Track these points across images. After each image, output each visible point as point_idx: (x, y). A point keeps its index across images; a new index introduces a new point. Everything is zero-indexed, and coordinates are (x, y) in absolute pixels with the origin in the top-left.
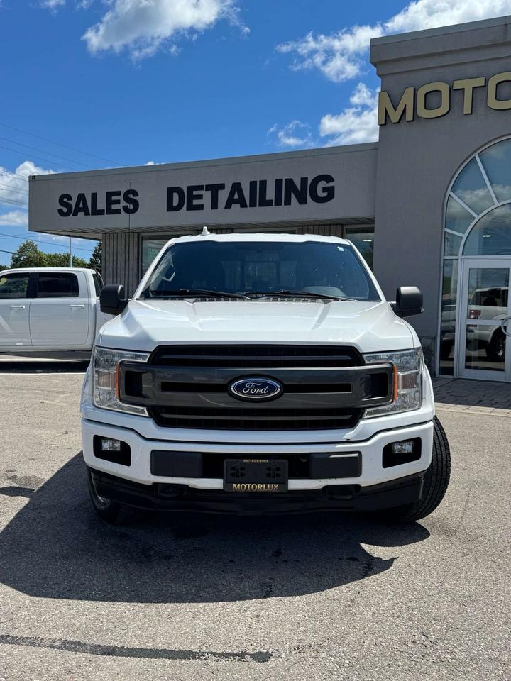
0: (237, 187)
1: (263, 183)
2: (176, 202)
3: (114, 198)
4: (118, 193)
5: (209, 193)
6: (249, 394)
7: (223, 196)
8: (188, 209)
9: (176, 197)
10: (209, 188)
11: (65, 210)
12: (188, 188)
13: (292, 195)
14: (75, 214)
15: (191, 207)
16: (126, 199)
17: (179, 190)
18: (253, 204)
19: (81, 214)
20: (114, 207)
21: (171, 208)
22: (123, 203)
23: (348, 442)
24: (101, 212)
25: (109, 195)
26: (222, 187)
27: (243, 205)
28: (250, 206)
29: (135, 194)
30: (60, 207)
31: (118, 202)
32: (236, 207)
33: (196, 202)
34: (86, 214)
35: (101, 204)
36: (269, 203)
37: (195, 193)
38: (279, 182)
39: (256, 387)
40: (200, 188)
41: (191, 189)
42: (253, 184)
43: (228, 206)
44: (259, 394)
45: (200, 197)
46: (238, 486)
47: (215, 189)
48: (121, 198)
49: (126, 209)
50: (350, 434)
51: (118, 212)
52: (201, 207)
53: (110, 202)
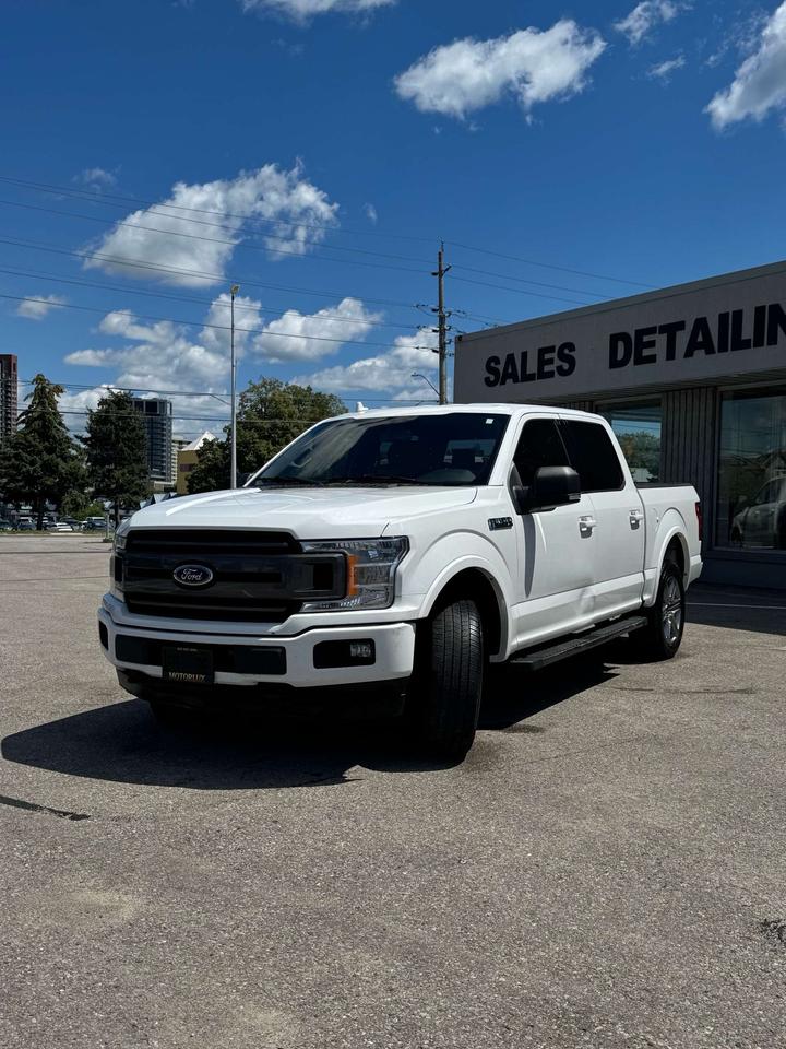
0: (701, 324)
1: (738, 315)
2: (620, 355)
3: (547, 356)
4: (551, 349)
5: (664, 337)
6: (186, 580)
7: (683, 339)
8: (636, 363)
9: (621, 346)
10: (664, 329)
11: (492, 378)
12: (637, 332)
13: (779, 328)
14: (503, 383)
15: (640, 360)
16: (562, 356)
17: (624, 337)
18: (723, 348)
19: (509, 382)
20: (547, 368)
21: (615, 363)
22: (557, 362)
23: (273, 635)
24: (531, 378)
25: (542, 352)
26: (681, 326)
27: (710, 351)
28: (719, 351)
29: (571, 347)
30: (488, 375)
31: (551, 361)
32: (700, 354)
33: (646, 352)
34: (514, 382)
35: (532, 368)
36: (746, 345)
37: (646, 339)
38: (760, 311)
39: (192, 573)
40: (651, 331)
41: (640, 333)
42: (723, 318)
43: (689, 354)
44: (195, 581)
45: (652, 344)
46: (173, 675)
47: (671, 330)
48: (554, 355)
49: (561, 372)
50: (276, 628)
51: (551, 374)
52: (652, 359)
53: (542, 362)
